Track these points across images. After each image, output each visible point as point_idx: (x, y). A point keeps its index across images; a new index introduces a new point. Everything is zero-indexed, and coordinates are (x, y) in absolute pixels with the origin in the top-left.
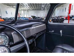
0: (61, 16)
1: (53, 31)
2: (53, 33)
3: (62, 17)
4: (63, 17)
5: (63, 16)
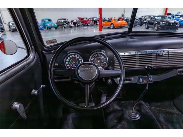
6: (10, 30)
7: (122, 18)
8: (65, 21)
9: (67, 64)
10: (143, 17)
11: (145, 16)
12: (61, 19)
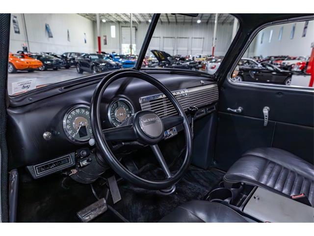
0: (283, 58)
1: (240, 109)
2: (238, 113)
3: (287, 62)
4: (291, 62)
5: (289, 59)
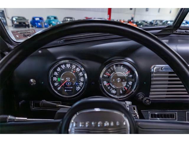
6: (13, 26)
7: (132, 21)
8: (71, 19)
9: (55, 82)
10: (154, 21)
11: (156, 21)
12: (68, 18)
